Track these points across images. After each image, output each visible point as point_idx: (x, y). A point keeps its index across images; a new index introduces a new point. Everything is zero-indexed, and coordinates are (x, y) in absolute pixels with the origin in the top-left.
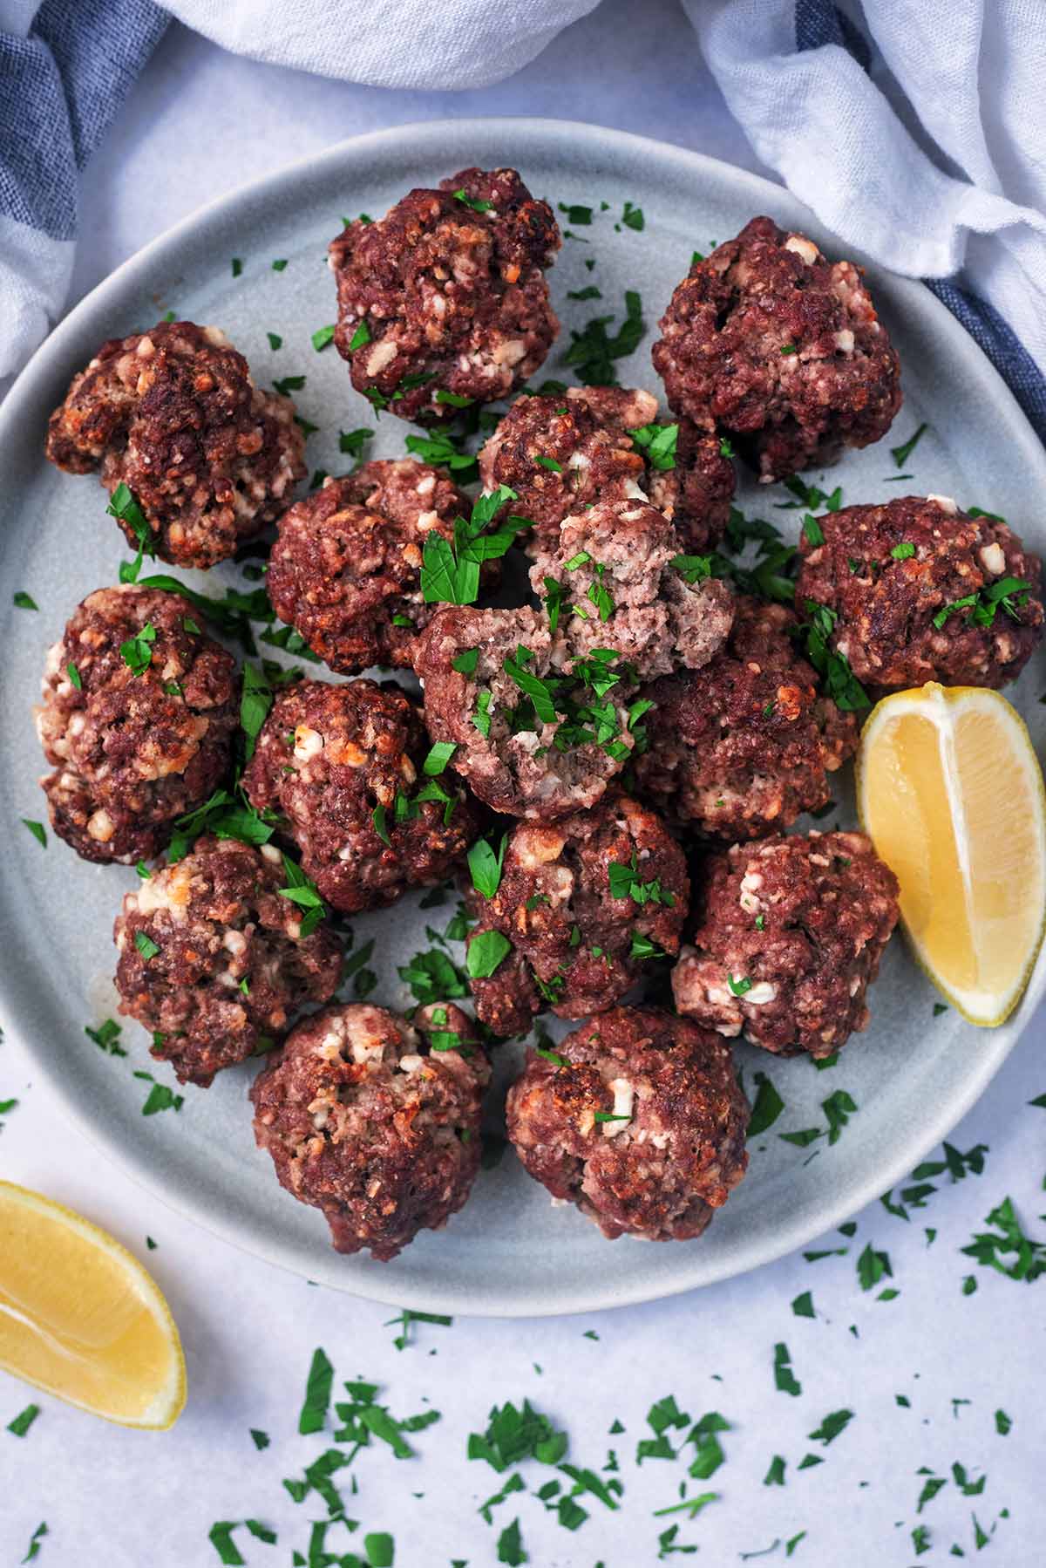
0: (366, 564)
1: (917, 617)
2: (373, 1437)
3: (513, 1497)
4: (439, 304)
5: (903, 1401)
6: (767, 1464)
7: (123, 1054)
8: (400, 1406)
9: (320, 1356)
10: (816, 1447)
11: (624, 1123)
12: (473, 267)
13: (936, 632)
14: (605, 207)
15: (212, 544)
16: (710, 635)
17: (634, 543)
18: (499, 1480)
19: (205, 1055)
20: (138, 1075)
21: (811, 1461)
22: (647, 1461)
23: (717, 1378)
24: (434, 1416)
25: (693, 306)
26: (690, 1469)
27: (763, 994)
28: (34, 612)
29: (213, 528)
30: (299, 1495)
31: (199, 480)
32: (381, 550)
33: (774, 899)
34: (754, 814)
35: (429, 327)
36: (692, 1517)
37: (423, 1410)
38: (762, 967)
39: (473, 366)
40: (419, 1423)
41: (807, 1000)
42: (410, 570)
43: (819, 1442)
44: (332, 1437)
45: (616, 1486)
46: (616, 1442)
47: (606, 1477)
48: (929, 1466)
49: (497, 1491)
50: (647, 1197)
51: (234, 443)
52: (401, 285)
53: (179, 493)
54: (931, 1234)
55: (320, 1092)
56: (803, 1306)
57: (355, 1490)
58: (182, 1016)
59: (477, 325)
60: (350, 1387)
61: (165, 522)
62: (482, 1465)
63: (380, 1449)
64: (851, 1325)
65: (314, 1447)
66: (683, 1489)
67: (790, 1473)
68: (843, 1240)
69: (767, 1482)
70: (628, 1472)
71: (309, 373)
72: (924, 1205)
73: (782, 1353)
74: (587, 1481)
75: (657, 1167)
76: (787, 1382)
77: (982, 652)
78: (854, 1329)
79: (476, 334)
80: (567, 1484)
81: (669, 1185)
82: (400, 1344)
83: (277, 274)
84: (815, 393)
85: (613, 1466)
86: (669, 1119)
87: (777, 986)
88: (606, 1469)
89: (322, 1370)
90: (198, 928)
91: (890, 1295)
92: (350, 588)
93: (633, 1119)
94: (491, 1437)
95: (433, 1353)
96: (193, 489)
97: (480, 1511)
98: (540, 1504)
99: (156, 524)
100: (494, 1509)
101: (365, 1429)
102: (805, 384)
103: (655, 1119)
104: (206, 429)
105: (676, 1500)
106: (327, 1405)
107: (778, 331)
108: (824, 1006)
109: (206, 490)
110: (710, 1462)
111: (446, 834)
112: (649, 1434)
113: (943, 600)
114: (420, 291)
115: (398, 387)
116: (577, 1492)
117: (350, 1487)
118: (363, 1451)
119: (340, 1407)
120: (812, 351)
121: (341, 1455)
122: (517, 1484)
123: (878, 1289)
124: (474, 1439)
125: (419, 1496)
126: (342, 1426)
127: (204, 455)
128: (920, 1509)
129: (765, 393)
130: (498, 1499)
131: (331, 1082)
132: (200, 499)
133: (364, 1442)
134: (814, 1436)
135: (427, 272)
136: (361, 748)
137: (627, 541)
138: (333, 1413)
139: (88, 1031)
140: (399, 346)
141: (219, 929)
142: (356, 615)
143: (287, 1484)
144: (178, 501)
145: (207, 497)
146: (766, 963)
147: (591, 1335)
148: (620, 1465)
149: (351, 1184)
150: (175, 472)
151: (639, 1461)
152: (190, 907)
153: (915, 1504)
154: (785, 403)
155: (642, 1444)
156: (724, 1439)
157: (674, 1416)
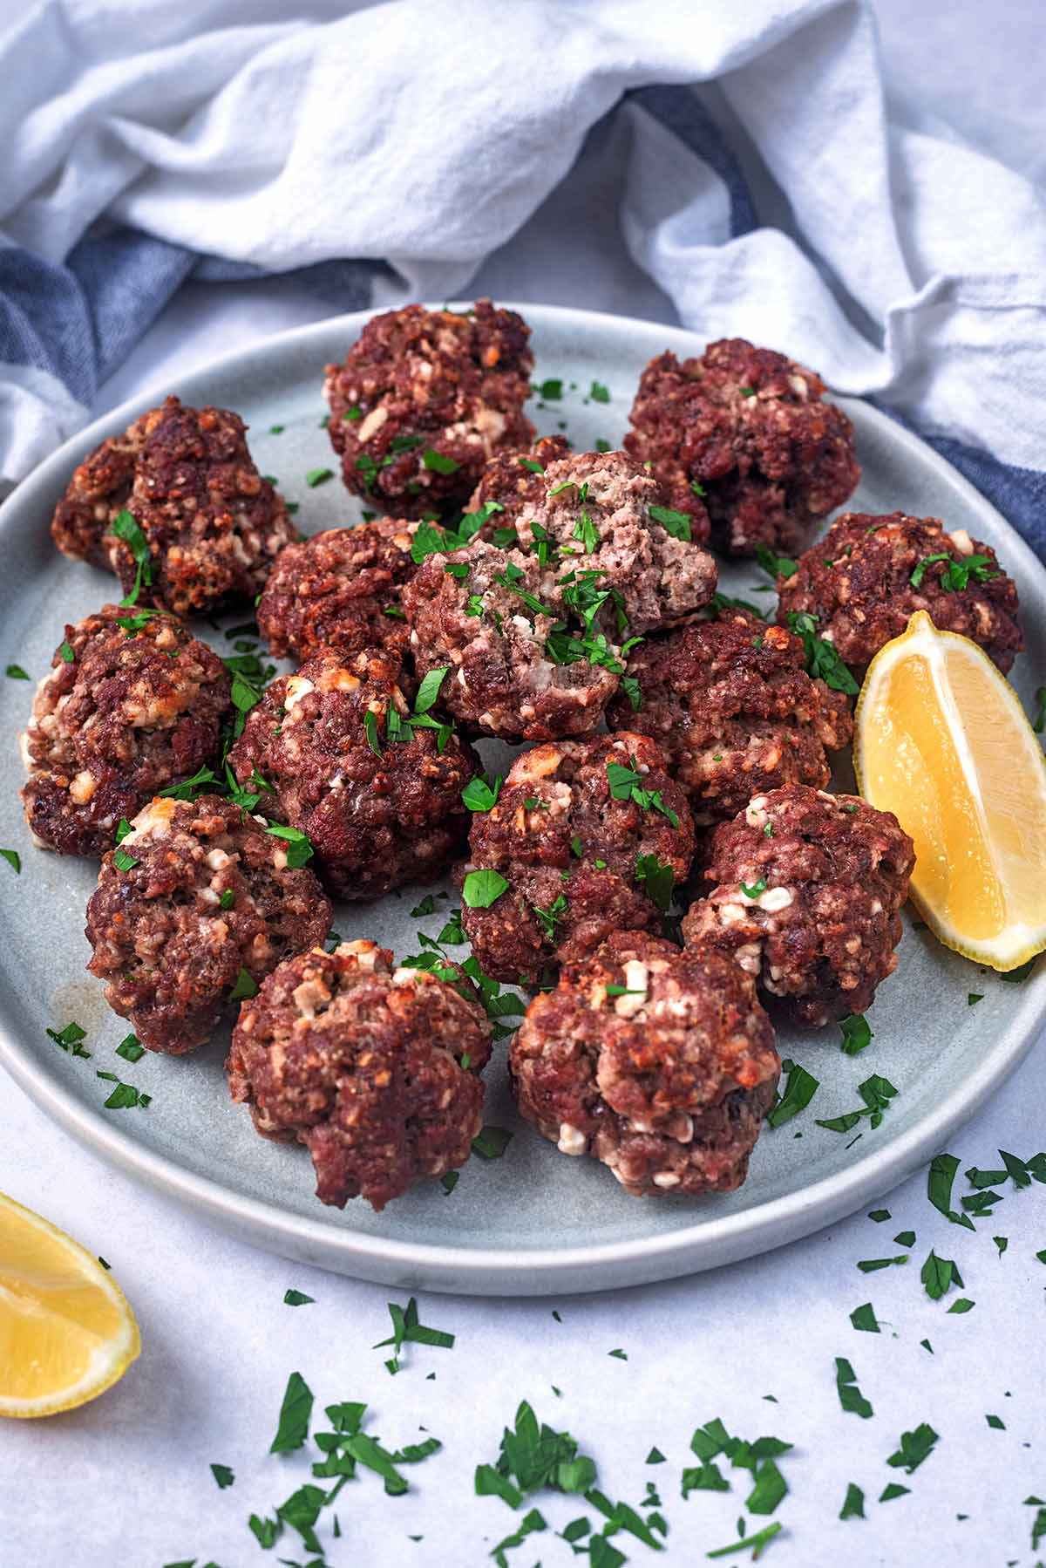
0: (359, 557)
1: (894, 574)
2: (360, 1469)
3: (533, 1539)
4: (426, 369)
5: (995, 1422)
6: (842, 1496)
7: (87, 1056)
8: (392, 1435)
9: (296, 1379)
10: (899, 1476)
11: (640, 998)
12: (456, 341)
13: (916, 592)
14: (573, 387)
15: (210, 565)
16: (694, 569)
17: (615, 466)
18: (513, 1520)
19: (181, 977)
20: (100, 1075)
21: (894, 1492)
22: (692, 1494)
23: (771, 1398)
24: (433, 1446)
25: (657, 374)
26: (748, 1503)
27: (778, 899)
28: (25, 681)
29: (210, 551)
30: (268, 1541)
31: (199, 505)
32: (372, 544)
33: (781, 809)
34: (754, 766)
35: (417, 389)
36: (755, 1557)
37: (419, 1439)
38: (775, 871)
39: (458, 436)
40: (415, 1455)
41: (828, 903)
42: (400, 554)
43: (901, 1470)
44: (310, 1470)
45: (658, 1522)
46: (655, 1472)
47: (645, 1513)
48: (1039, 1496)
49: (513, 1531)
50: (670, 1062)
51: (234, 477)
52: (391, 358)
53: (179, 517)
54: (1002, 1243)
55: (307, 973)
56: (864, 1319)
57: (337, 1533)
58: (159, 937)
59: (461, 393)
60: (332, 1412)
61: (164, 548)
62: (494, 1502)
63: (369, 1484)
64: (923, 1339)
65: (289, 1480)
66: (741, 1526)
67: (870, 1505)
68: (901, 1250)
69: (844, 1515)
70: (672, 1507)
71: (302, 502)
72: (989, 1213)
73: (844, 1370)
74: (622, 1517)
75: (678, 1035)
76: (854, 1402)
77: (962, 617)
78: (926, 1344)
79: (460, 401)
80: (599, 1522)
81: (693, 1055)
82: (392, 1367)
83: (275, 438)
84: (775, 422)
85: (654, 1501)
86: (687, 985)
87: (793, 890)
88: (644, 1504)
89: (298, 1396)
90: (181, 837)
91: (963, 1306)
92: (343, 579)
93: (650, 994)
94: (504, 1467)
95: (432, 1377)
96: (194, 513)
97: (494, 1553)
98: (566, 1546)
99: (155, 547)
100: (509, 1554)
101: (350, 1460)
102: (765, 417)
103: (672, 985)
104: (209, 461)
105: (736, 1539)
106: (305, 1436)
107: (736, 382)
108: (845, 907)
109: (205, 515)
110: (770, 1495)
111: (440, 759)
112: (695, 1462)
113: (916, 558)
114: (408, 363)
115: (389, 451)
116: (610, 1531)
117: (332, 1530)
118: (348, 1488)
119: (320, 1438)
120: (771, 392)
121: (323, 1493)
122: (536, 1523)
123: (949, 1300)
124: (482, 1471)
125: (417, 1539)
126: (323, 1458)
127: (205, 484)
128: (1035, 1546)
129: (730, 429)
130: (514, 1541)
131: (319, 965)
132: (199, 524)
133: (349, 1476)
134: (894, 1462)
135: (414, 345)
136: (353, 674)
137: (607, 466)
138: (311, 1443)
139: (49, 1031)
140: (390, 412)
141: (205, 840)
142: (348, 598)
143: (254, 1522)
144: (178, 524)
145: (206, 520)
146: (779, 868)
147: (617, 1354)
148: (661, 1500)
149: (340, 1052)
150: (177, 493)
151: (685, 1496)
152: (174, 821)
153: (1029, 1540)
154: (750, 442)
155: (687, 1473)
156: (785, 1466)
157: (722, 1442)
